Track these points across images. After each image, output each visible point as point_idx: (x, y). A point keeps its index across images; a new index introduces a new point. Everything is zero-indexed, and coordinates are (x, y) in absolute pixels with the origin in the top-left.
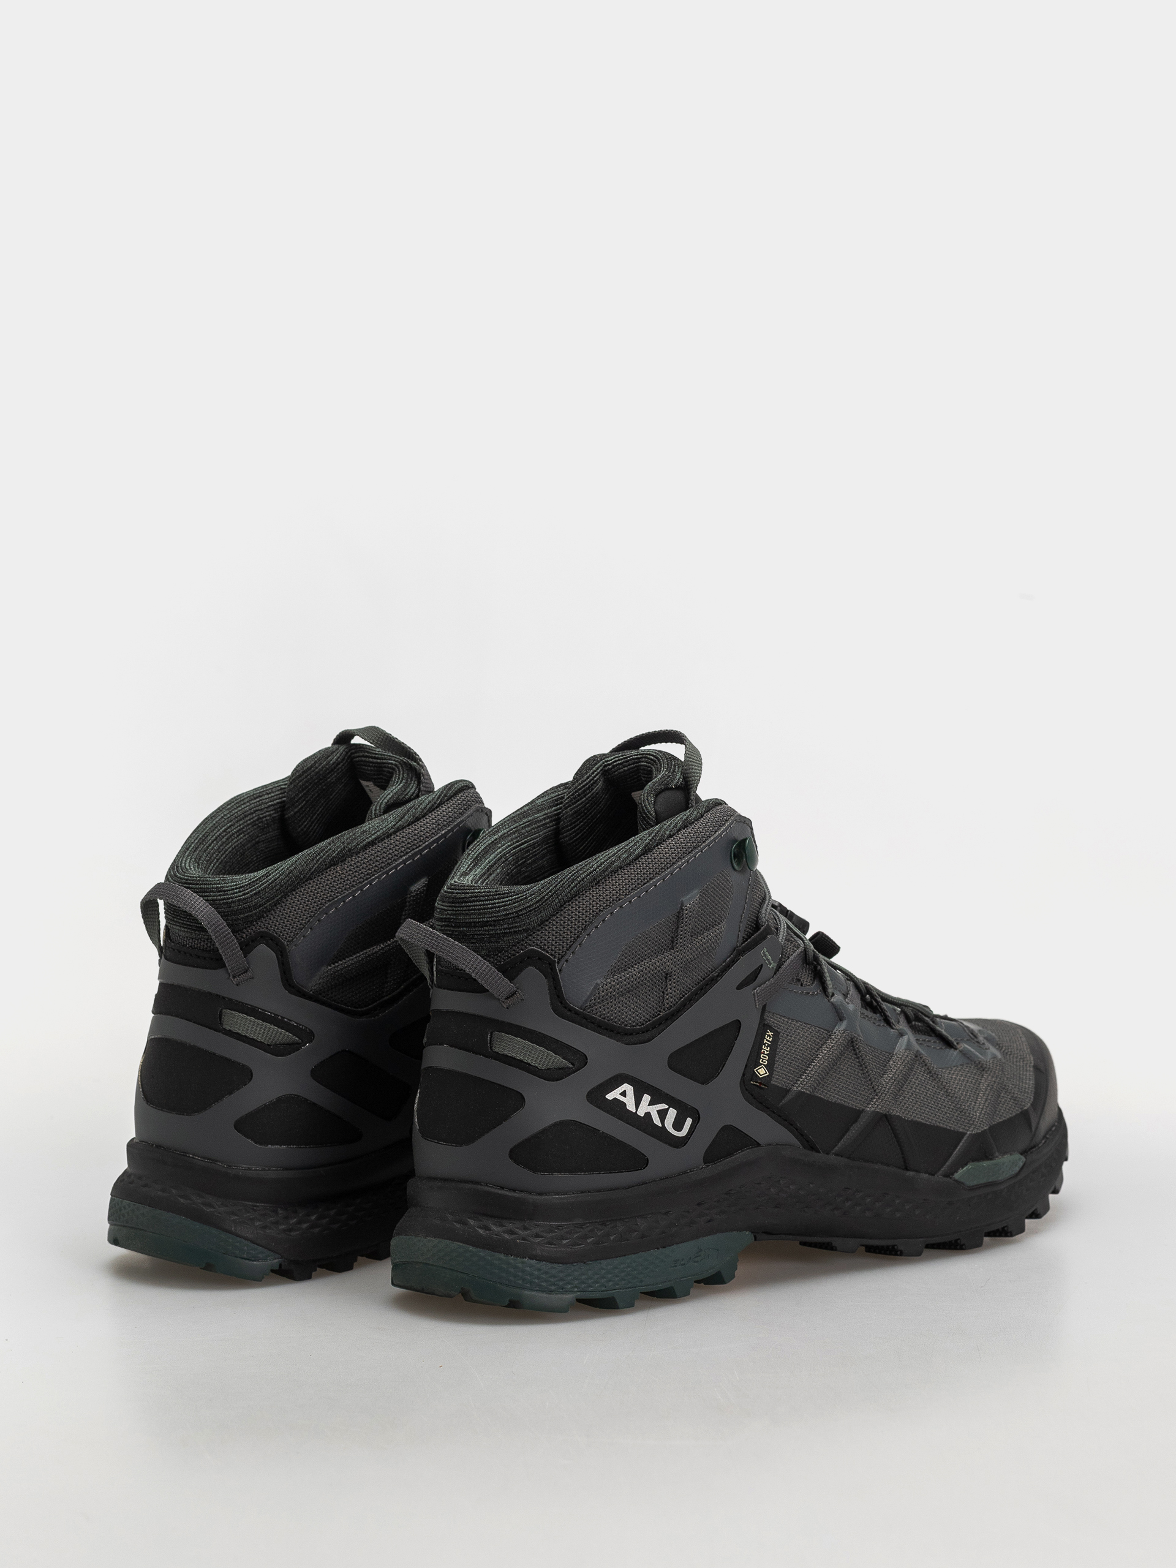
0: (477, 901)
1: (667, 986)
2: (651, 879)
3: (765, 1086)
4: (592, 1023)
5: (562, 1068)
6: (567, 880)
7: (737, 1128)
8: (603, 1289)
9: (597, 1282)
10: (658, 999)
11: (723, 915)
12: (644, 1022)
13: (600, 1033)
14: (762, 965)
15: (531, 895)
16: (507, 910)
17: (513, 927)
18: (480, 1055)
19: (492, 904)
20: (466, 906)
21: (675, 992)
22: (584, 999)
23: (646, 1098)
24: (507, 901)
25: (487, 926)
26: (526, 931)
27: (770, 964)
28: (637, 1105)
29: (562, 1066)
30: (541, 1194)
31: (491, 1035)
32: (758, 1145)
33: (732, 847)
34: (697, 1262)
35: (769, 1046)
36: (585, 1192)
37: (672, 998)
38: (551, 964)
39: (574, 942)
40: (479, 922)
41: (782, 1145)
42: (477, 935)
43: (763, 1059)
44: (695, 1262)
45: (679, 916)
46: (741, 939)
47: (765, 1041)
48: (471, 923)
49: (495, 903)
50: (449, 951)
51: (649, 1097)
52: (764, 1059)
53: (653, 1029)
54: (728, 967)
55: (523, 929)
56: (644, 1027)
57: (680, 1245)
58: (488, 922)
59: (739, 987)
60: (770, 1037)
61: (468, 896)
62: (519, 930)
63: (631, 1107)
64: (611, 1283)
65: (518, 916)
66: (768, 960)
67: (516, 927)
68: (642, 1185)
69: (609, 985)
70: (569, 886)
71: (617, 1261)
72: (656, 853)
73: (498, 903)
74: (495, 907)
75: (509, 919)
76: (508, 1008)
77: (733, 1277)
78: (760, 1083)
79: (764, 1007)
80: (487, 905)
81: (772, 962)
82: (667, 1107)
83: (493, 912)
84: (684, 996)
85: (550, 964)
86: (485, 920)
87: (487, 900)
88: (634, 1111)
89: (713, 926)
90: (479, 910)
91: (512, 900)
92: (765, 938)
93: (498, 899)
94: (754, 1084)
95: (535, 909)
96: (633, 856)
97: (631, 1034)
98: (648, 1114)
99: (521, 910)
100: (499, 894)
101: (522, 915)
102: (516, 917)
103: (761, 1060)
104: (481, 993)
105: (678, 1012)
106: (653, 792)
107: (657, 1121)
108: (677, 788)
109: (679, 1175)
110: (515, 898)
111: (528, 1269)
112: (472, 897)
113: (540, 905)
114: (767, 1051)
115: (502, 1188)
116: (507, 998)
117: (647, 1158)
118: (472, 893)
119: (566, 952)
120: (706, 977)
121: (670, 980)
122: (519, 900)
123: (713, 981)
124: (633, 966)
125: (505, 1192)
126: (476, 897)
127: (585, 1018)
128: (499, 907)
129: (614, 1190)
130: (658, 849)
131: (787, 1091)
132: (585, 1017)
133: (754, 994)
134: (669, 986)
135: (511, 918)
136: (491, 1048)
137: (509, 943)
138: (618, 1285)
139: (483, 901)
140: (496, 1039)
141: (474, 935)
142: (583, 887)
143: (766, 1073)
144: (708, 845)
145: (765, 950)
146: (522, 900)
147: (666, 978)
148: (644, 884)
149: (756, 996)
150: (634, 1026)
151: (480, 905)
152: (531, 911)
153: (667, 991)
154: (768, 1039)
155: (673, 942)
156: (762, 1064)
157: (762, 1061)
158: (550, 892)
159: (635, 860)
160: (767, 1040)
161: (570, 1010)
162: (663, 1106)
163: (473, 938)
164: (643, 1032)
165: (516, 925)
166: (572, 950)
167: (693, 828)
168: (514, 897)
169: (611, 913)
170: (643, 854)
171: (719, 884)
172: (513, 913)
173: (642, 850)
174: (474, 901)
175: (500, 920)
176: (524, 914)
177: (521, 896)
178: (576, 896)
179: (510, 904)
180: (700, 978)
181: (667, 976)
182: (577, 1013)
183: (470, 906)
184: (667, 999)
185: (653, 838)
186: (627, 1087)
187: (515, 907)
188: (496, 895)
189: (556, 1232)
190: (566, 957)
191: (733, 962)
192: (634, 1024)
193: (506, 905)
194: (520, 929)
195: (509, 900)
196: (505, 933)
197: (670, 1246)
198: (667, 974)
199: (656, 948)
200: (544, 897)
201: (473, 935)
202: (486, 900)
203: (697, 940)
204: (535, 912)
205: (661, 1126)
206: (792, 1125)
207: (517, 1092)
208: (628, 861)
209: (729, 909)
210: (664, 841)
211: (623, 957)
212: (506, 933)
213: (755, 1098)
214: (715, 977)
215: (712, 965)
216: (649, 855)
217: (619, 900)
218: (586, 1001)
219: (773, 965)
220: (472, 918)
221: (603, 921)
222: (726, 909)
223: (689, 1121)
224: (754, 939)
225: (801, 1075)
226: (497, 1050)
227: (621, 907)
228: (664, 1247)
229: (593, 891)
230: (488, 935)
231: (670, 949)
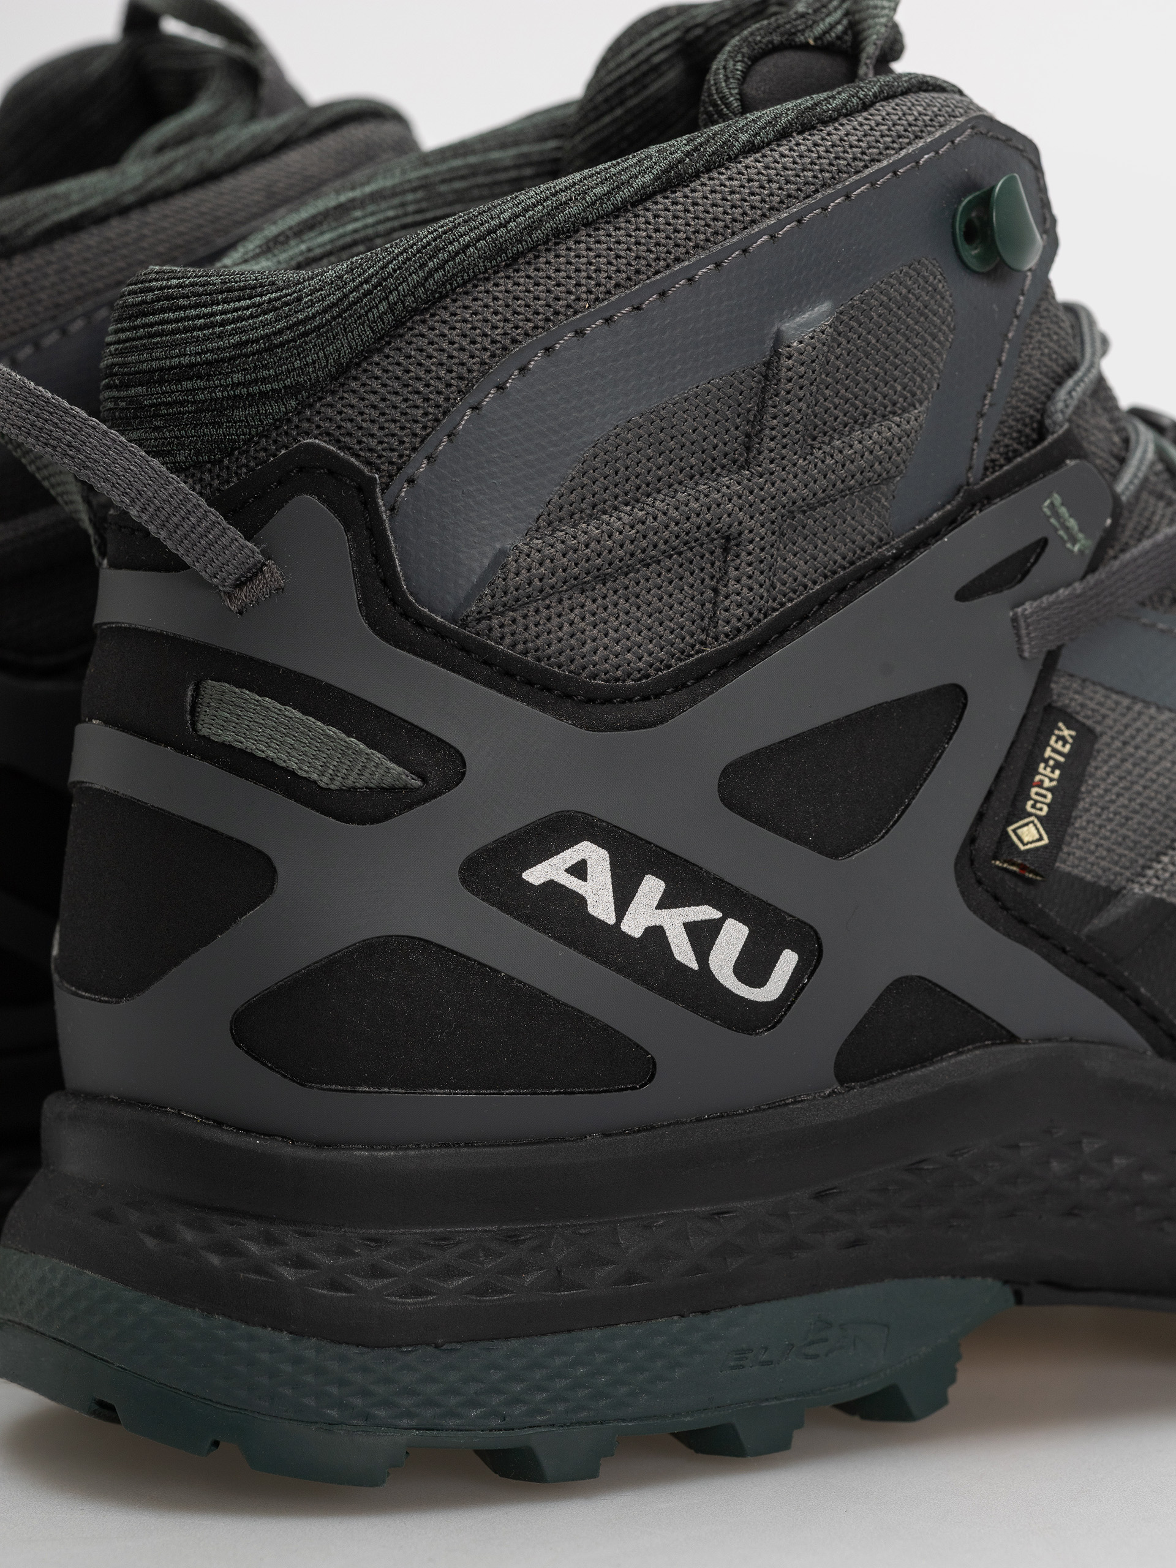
0: (170, 309)
1: (726, 573)
2: (678, 260)
3: (1037, 874)
4: (485, 662)
5: (392, 789)
6: (419, 251)
7: (944, 990)
8: (495, 1423)
9: (473, 1404)
10: (698, 608)
11: (920, 387)
12: (652, 671)
13: (509, 694)
14: (1043, 543)
15: (313, 292)
16: (243, 331)
17: (255, 381)
18: (166, 746)
19: (205, 316)
20: (144, 326)
21: (751, 589)
22: (462, 594)
23: (652, 887)
24: (247, 308)
25: (190, 379)
26: (293, 391)
27: (1074, 541)
28: (623, 901)
29: (388, 781)
30: (320, 1145)
31: (197, 690)
32: (1012, 1038)
33: (960, 202)
34: (815, 1357)
35: (1057, 765)
36: (456, 1145)
37: (739, 606)
38: (365, 489)
39: (433, 428)
40: (172, 368)
41: (1087, 1042)
42: (165, 404)
43: (1036, 802)
44: (807, 1357)
45: (769, 370)
46: (979, 462)
47: (1048, 753)
48: (152, 371)
49: (213, 314)
50: (69, 445)
51: (662, 885)
52: (1040, 800)
53: (676, 689)
54: (933, 534)
55: (285, 387)
56: (648, 685)
57: (757, 1307)
58: (191, 366)
59: (965, 594)
60: (1065, 742)
61: (150, 296)
62: (273, 390)
63: (602, 906)
64: (519, 1410)
65: (270, 350)
66: (1067, 529)
67: (264, 380)
68: (639, 1131)
69: (537, 556)
70: (422, 266)
71: (541, 1346)
72: (700, 189)
73: (223, 313)
74: (213, 325)
75: (247, 356)
76: (241, 613)
77: (940, 1401)
78: (1023, 867)
79: (1051, 660)
80: (193, 318)
81: (1080, 536)
82: (716, 914)
83: (207, 339)
84: (782, 605)
85: (360, 489)
86: (185, 360)
87: (196, 306)
88: (611, 920)
89: (884, 416)
90: (173, 332)
91: (260, 305)
92: (1057, 464)
93: (225, 301)
94: (1006, 870)
95: (318, 328)
96: (626, 192)
97: (608, 701)
98: (656, 934)
99: (280, 332)
100: (229, 290)
101: (282, 345)
102: (266, 350)
103: (1030, 803)
104: (168, 570)
105: (760, 648)
106: (745, 50)
107: (683, 952)
108: (824, 47)
109: (758, 1109)
110: (270, 301)
111: (265, 1357)
112: (158, 300)
113: (334, 318)
114: (1051, 780)
115: (219, 1124)
116: (239, 585)
117: (652, 1058)
118: (161, 288)
119: (409, 456)
120: (859, 558)
121: (738, 556)
122: (278, 304)
123: (881, 568)
124: (616, 508)
125: (226, 1137)
126: (168, 298)
127: (463, 649)
128: (222, 324)
129: (546, 1142)
130: (711, 179)
131: (1109, 895)
132: (465, 646)
133: (1015, 620)
134: (733, 573)
135: (253, 354)
136: (194, 724)
137: (248, 426)
138: (542, 1412)
139: (184, 308)
140: (207, 700)
141: (160, 404)
142: (463, 270)
143: (1041, 839)
144: (872, 180)
145: (1057, 499)
146: (286, 304)
147: (726, 550)
148: (657, 273)
149: (1022, 624)
150: (617, 680)
151: (177, 321)
152: (306, 334)
153: (726, 586)
154: (1059, 746)
155: (748, 449)
156: (1030, 815)
157: (1033, 806)
158: (366, 281)
159: (634, 205)
160: (1054, 750)
161: (421, 623)
162: (706, 913)
163: (156, 415)
164: (645, 698)
165: (266, 373)
166: (426, 449)
167: (829, 134)
168: (266, 298)
169: (547, 350)
170: (662, 190)
171: (905, 298)
172: (257, 341)
173: (657, 178)
174: (163, 310)
175: (223, 360)
176: (288, 342)
177: (286, 295)
178: (443, 297)
179: (252, 316)
180: (839, 558)
181: (729, 542)
182: (440, 632)
183: (152, 325)
184: (727, 610)
185: (696, 149)
186: (589, 851)
187: (264, 325)
188: (222, 292)
189: (358, 1255)
190: (408, 471)
191: (952, 522)
192: (619, 673)
193: (241, 319)
194: (275, 386)
195: (254, 305)
196: (235, 396)
197: (722, 1309)
198: (728, 539)
199: (693, 461)
200: (346, 296)
201: (157, 406)
202: (191, 307)
203: (827, 448)
204: (318, 337)
205: (695, 966)
206: (1121, 989)
207: (260, 852)
208: (608, 206)
209: (940, 372)
210: (730, 159)
211: (585, 480)
212: (240, 396)
213: (1004, 908)
214: (888, 558)
215: (881, 527)
216: (678, 194)
217: (576, 313)
218: (468, 600)
219: (1082, 545)
220: (157, 359)
221: (523, 369)
222: (930, 371)
223: (788, 961)
224: (1019, 466)
225: (1159, 854)
226: (205, 731)
227: (579, 333)
228: (703, 1312)
229: (497, 285)
230: (192, 403)
231: (742, 467)
